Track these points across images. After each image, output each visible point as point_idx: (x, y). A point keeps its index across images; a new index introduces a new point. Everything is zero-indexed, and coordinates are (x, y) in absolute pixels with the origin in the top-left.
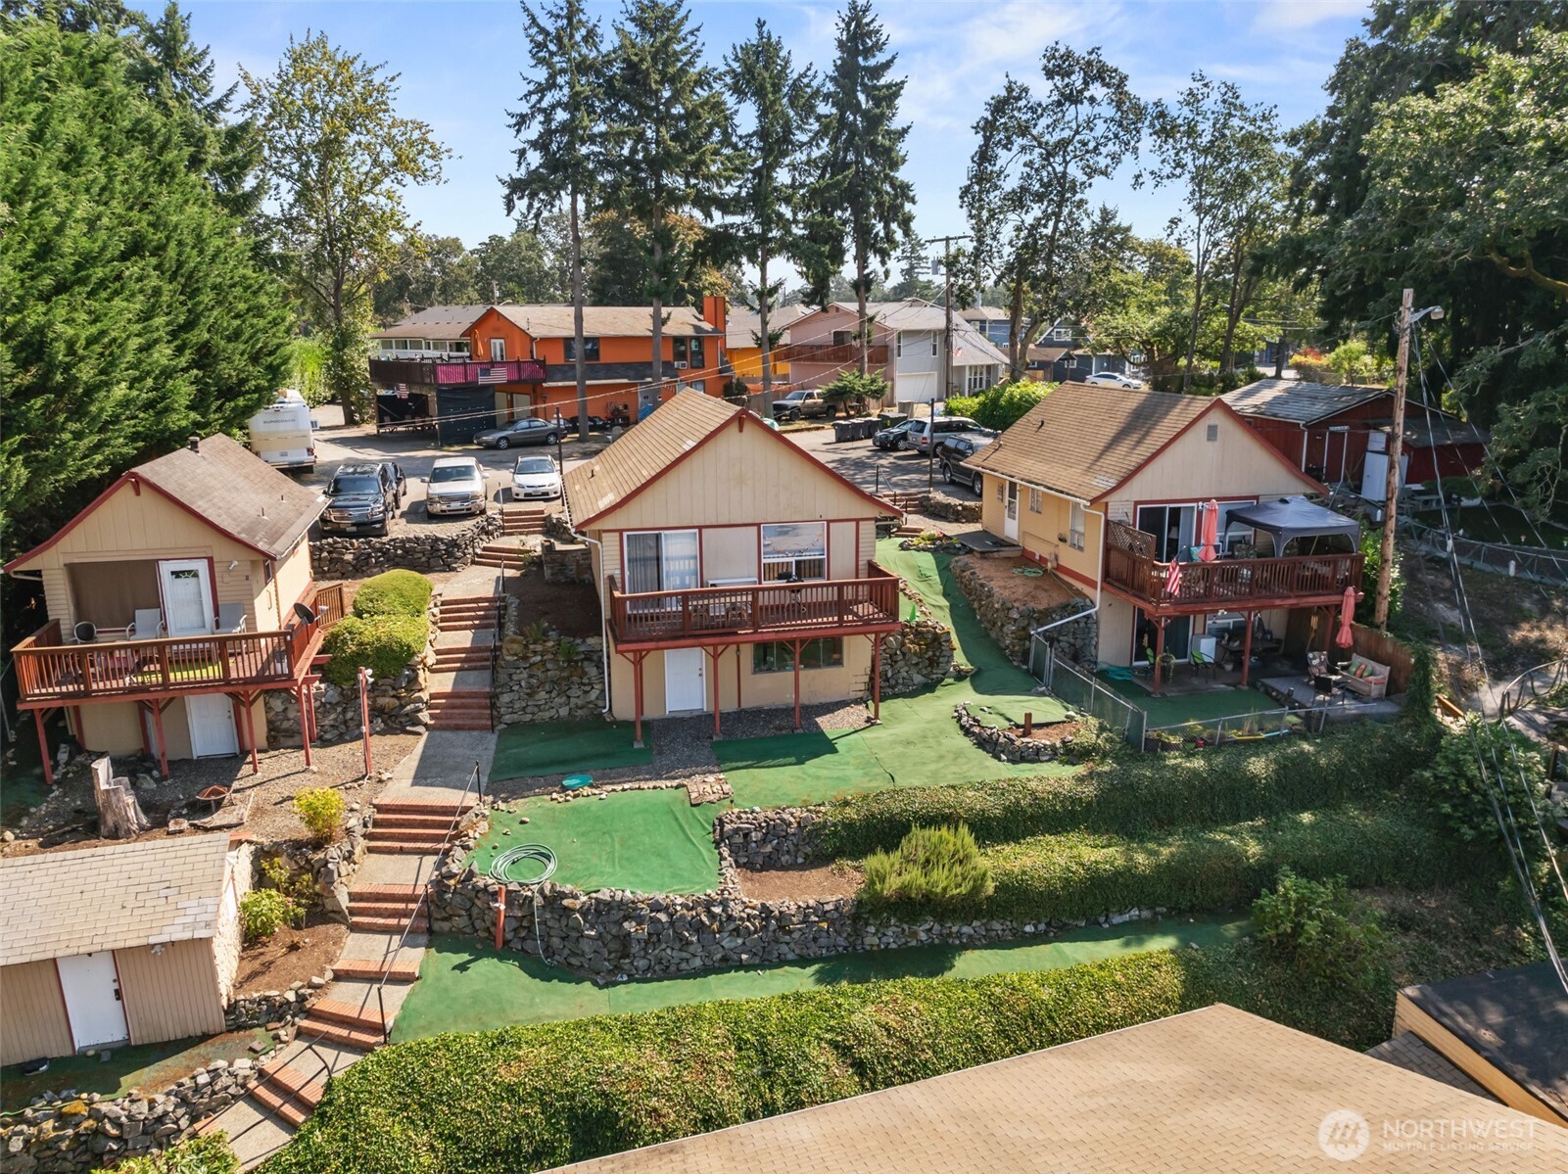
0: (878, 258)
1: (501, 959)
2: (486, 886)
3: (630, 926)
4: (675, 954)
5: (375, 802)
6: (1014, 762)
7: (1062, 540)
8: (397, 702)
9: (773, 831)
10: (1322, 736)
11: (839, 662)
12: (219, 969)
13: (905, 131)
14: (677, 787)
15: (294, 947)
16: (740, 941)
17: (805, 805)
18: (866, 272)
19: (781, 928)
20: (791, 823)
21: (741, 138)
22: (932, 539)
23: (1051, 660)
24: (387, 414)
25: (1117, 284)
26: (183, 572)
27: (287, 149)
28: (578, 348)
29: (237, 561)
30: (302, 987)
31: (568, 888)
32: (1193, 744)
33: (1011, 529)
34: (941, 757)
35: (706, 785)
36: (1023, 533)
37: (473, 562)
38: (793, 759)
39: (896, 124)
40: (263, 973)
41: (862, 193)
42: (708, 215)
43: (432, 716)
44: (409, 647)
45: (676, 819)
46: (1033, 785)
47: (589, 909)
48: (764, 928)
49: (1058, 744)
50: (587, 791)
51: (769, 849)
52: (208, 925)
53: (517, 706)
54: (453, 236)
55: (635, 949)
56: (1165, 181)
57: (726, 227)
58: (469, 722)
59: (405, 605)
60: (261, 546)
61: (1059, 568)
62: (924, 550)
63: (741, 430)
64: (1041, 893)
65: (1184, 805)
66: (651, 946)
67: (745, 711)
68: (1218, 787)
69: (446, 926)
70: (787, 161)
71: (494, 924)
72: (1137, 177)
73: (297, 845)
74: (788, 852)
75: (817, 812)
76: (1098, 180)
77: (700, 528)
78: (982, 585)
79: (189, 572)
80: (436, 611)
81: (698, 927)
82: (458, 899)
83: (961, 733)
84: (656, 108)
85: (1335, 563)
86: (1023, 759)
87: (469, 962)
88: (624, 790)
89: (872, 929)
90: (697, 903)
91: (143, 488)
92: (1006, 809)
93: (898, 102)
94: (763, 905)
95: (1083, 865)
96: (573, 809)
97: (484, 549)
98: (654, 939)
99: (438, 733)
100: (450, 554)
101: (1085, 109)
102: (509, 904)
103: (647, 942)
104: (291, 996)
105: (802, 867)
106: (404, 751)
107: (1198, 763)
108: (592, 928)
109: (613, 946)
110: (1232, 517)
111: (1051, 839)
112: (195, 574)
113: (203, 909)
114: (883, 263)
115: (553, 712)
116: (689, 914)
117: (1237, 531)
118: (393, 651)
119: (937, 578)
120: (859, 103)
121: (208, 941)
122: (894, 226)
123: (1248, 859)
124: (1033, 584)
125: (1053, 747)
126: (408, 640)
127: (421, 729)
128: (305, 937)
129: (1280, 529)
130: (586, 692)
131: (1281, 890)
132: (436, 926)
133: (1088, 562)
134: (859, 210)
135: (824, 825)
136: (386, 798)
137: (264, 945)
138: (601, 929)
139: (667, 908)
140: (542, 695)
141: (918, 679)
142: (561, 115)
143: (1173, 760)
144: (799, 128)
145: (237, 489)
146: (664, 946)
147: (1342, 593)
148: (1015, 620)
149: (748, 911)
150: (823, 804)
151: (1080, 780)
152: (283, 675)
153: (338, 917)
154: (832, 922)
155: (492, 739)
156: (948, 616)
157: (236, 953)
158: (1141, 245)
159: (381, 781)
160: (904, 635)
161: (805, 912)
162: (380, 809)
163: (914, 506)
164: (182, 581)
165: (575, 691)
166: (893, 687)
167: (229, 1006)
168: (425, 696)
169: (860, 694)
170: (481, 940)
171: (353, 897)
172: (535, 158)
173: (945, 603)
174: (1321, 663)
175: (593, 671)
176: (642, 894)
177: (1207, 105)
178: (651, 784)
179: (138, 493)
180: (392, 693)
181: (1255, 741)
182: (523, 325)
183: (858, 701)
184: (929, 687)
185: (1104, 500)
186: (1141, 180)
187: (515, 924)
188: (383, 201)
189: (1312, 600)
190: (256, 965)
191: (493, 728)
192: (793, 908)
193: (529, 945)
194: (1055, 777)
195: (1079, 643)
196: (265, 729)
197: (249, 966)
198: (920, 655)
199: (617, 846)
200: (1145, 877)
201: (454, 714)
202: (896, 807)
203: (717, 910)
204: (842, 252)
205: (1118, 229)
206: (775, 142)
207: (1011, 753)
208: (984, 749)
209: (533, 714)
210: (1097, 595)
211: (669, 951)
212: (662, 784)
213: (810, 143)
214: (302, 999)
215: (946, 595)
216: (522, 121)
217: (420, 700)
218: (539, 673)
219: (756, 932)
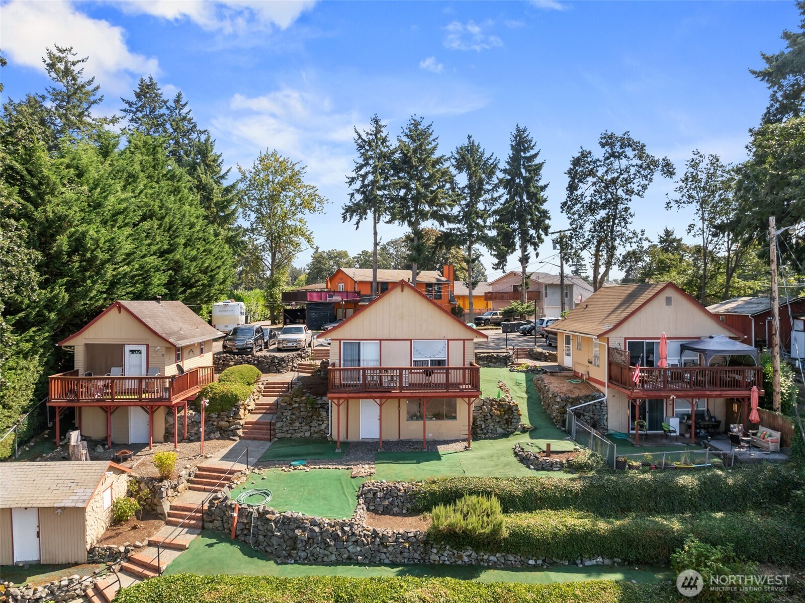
0: (533, 247)
1: (232, 544)
2: (231, 504)
3: (298, 532)
4: (322, 551)
5: (198, 465)
6: (538, 470)
7: (590, 362)
8: (228, 424)
9: (390, 493)
10: (733, 468)
11: (455, 418)
12: (88, 528)
13: (546, 186)
14: (347, 469)
15: (135, 528)
16: (359, 549)
17: (411, 482)
18: (526, 253)
19: (382, 544)
20: (400, 490)
21: (459, 188)
22: (527, 367)
23: (575, 424)
24: (288, 318)
25: (663, 260)
26: (135, 351)
27: (255, 199)
28: (374, 285)
29: (159, 347)
30: (129, 545)
31: (270, 509)
32: (647, 466)
33: (568, 362)
34: (497, 465)
35: (363, 469)
36: (574, 363)
37: (292, 370)
38: (415, 461)
39: (541, 183)
40: (114, 537)
41: (523, 215)
42: (442, 224)
43: (244, 433)
44: (236, 396)
45: (341, 484)
46: (543, 481)
47: (279, 521)
48: (373, 543)
49: (564, 461)
50: (302, 467)
51: (386, 503)
52: (84, 501)
53: (284, 429)
54: (344, 250)
55: (300, 545)
56: (682, 204)
57: (451, 230)
58: (260, 436)
59: (241, 379)
60: (171, 340)
61: (590, 379)
62: (521, 372)
63: (402, 291)
64: (538, 540)
65: (637, 500)
66: (308, 545)
67: (402, 441)
68: (659, 491)
69: (210, 525)
70: (481, 199)
71: (232, 525)
72: (668, 204)
73: (152, 479)
74: (398, 506)
75: (417, 485)
76: (634, 197)
77: (381, 340)
78: (545, 386)
79: (138, 351)
80: (262, 387)
81: (335, 537)
82: (218, 510)
83: (514, 455)
84: (417, 175)
85: (743, 371)
86: (543, 469)
87: (215, 543)
88: (320, 468)
89: (435, 551)
90: (336, 524)
91: (122, 310)
92: (525, 492)
93: (542, 172)
94: (374, 530)
95: (566, 526)
96: (291, 475)
97: (299, 364)
98: (311, 541)
99: (244, 441)
100: (279, 364)
101: (624, 163)
102: (240, 515)
103: (307, 543)
104: (122, 549)
105: (405, 515)
106: (223, 447)
107: (648, 476)
108: (279, 531)
109: (289, 543)
110: (683, 348)
111: (552, 512)
112: (139, 352)
113: (84, 494)
114: (535, 249)
115: (302, 434)
116: (331, 530)
117: (689, 356)
118: (228, 397)
119: (525, 385)
120: (521, 173)
121: (82, 510)
122: (541, 232)
123: (673, 533)
124: (573, 386)
125: (561, 463)
126: (237, 393)
127: (237, 438)
128: (142, 524)
129: (705, 350)
130: (319, 425)
131: (686, 548)
132: (207, 525)
133: (601, 373)
134: (523, 223)
135: (419, 492)
136: (206, 464)
137: (122, 525)
138: (284, 532)
139: (320, 524)
140: (297, 424)
141: (500, 430)
142: (370, 177)
143: (632, 473)
144: (487, 183)
145: (173, 320)
146: (315, 546)
147: (750, 390)
148: (559, 402)
149: (365, 532)
150: (421, 482)
151: (572, 480)
152: (166, 399)
153: (162, 517)
154: (412, 544)
155: (269, 444)
156: (526, 402)
157: (105, 526)
158: (688, 248)
159: (206, 458)
160: (492, 405)
161: (397, 536)
162: (200, 469)
163: (526, 355)
164: (135, 355)
165: (314, 424)
166: (485, 434)
167: (91, 549)
168: (242, 422)
169: (466, 437)
170: (225, 534)
171: (172, 508)
172: (358, 197)
173: (525, 396)
174: (739, 431)
175: (324, 414)
176: (308, 516)
177: (702, 166)
178: (334, 467)
179: (120, 312)
180: (226, 419)
181: (688, 468)
182: (351, 275)
183: (464, 440)
184: (506, 435)
185: (606, 336)
186: (670, 205)
187: (242, 526)
188: (298, 223)
189: (730, 392)
190: (113, 533)
191: (270, 440)
192: (390, 533)
193: (247, 539)
194: (560, 478)
195: (596, 417)
196: (164, 432)
197: (109, 534)
198: (500, 416)
199: (305, 493)
200: (605, 537)
201: (255, 432)
202: (460, 485)
203: (347, 529)
204: (514, 244)
205: (674, 240)
206: (476, 190)
207: (537, 465)
208: (523, 463)
209: (292, 434)
210: (605, 390)
211: (318, 549)
212: (340, 467)
213: (493, 190)
214: (127, 551)
215: (527, 392)
216: (352, 180)
217: (239, 423)
218: (296, 413)
219: (368, 544)
